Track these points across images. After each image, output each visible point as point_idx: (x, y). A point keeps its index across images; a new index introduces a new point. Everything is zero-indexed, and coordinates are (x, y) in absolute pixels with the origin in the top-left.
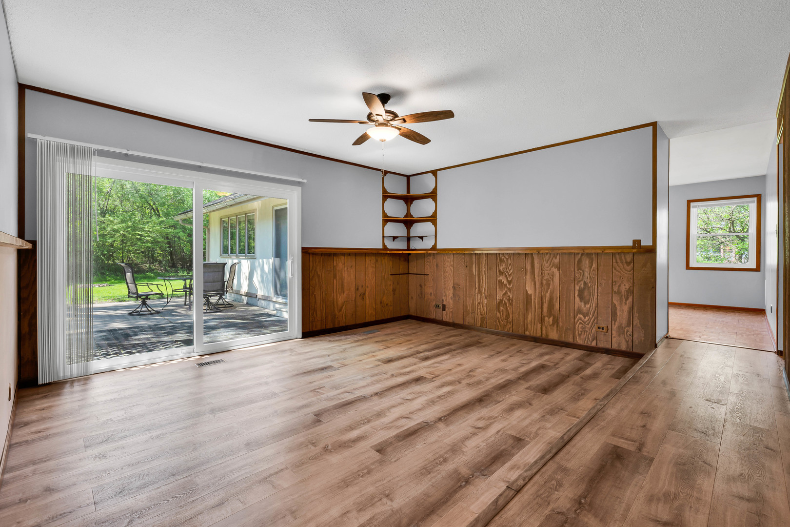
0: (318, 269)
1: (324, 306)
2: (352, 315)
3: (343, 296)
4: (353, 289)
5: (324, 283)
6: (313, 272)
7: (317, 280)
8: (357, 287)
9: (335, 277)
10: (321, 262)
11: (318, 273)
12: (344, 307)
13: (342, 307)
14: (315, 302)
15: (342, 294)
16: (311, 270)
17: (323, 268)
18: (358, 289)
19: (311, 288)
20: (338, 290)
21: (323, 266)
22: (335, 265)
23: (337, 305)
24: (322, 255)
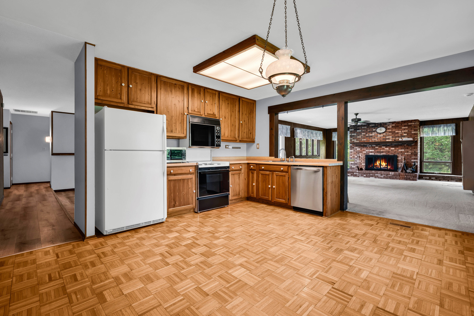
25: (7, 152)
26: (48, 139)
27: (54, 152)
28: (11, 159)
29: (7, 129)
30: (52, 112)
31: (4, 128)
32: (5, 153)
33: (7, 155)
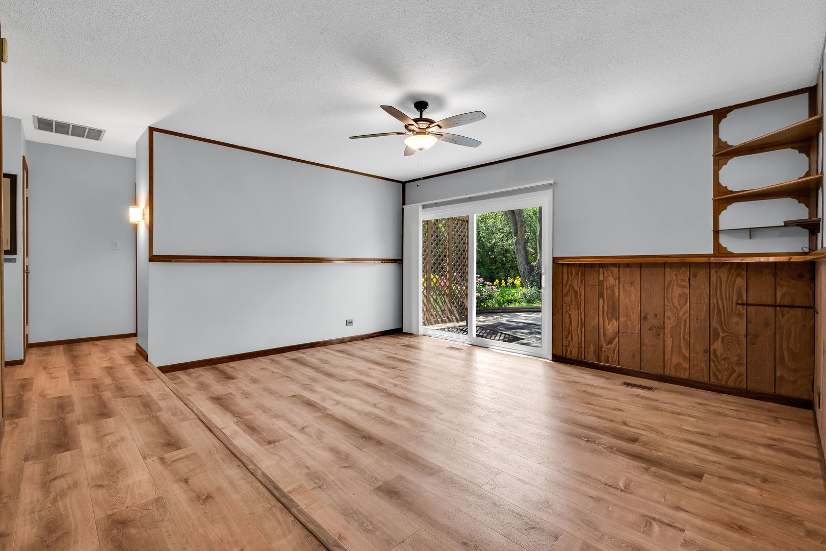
0: (575, 284)
1: (583, 331)
2: (634, 355)
3: (616, 324)
4: (635, 317)
5: (583, 302)
6: (568, 286)
7: (573, 297)
8: (643, 315)
9: (601, 295)
10: (580, 275)
11: (575, 288)
12: (617, 339)
13: (613, 339)
14: (571, 323)
15: (614, 321)
16: (565, 283)
17: (582, 282)
18: (645, 318)
19: (565, 305)
20: (605, 314)
21: (582, 280)
22: (601, 279)
23: (604, 334)
24: (580, 267)
25: (13, 251)
26: (138, 215)
27: (156, 252)
28: (26, 272)
29: (13, 178)
30: (152, 130)
31: (6, 176)
32: (6, 252)
33: (14, 261)
